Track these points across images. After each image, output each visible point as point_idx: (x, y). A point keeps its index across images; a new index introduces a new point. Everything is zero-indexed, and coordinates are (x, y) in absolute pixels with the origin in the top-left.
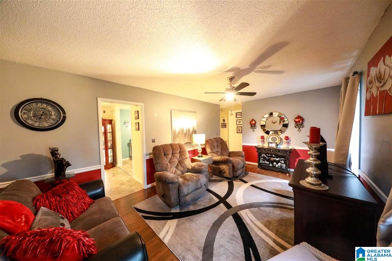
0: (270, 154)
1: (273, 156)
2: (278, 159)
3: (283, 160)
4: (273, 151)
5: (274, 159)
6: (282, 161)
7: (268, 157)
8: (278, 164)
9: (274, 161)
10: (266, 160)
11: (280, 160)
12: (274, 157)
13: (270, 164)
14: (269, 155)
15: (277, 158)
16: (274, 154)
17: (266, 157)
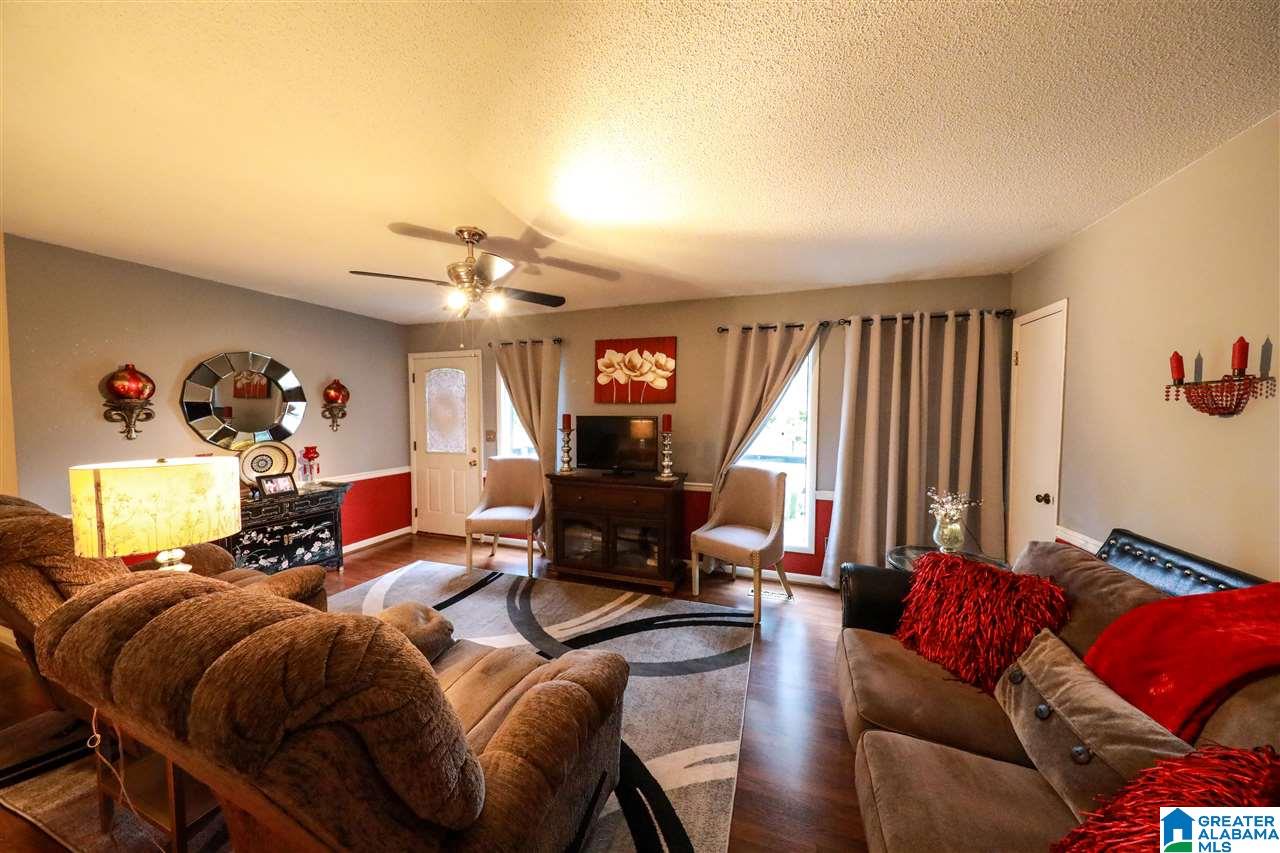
0: (278, 523)
1: (295, 525)
2: (310, 531)
3: (327, 527)
4: (290, 509)
5: (299, 534)
6: (323, 532)
7: (272, 535)
8: (313, 550)
9: (299, 543)
10: (260, 554)
11: (317, 532)
12: (295, 530)
13: (280, 562)
14: (276, 528)
15: (307, 528)
16: (293, 519)
17: (262, 541)
